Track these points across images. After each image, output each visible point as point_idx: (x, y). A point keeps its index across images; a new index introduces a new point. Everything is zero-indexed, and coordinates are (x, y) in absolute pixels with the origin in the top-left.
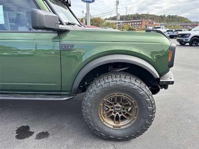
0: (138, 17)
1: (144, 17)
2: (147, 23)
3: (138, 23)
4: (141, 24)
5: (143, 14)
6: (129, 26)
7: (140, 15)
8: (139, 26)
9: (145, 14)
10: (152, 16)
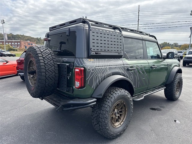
0: (13, 37)
1: (20, 38)
2: (26, 44)
3: (16, 43)
4: (20, 45)
5: (18, 35)
6: (9, 46)
7: (15, 35)
8: (18, 46)
9: (21, 35)
10: (28, 38)
